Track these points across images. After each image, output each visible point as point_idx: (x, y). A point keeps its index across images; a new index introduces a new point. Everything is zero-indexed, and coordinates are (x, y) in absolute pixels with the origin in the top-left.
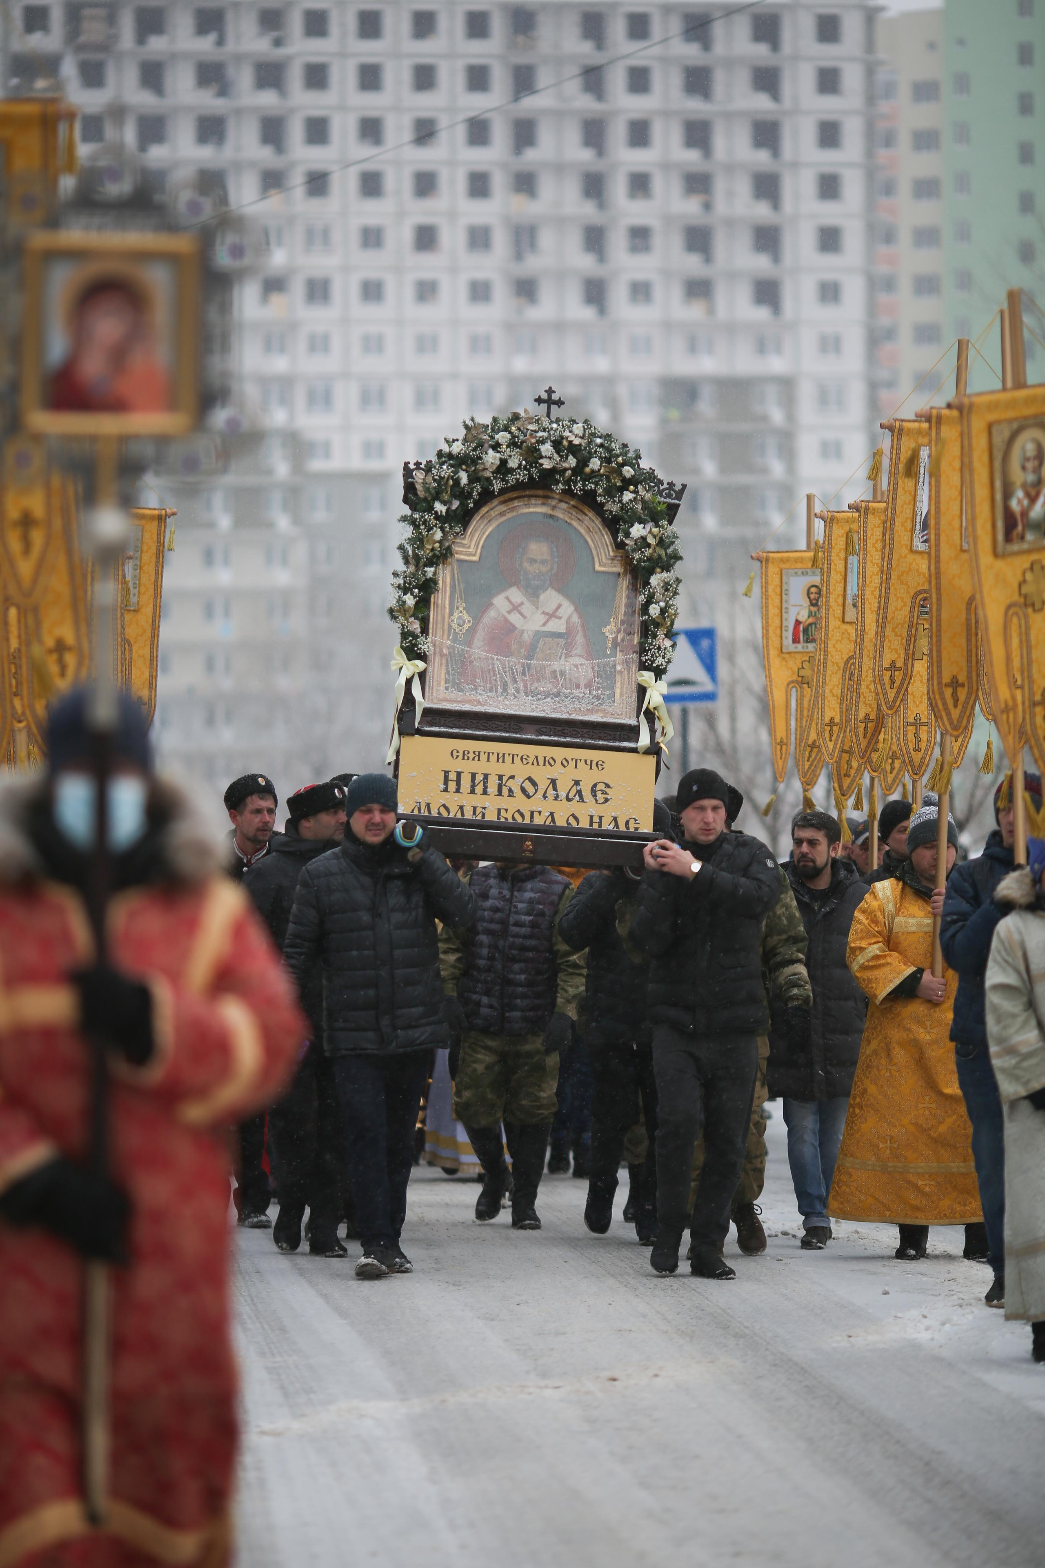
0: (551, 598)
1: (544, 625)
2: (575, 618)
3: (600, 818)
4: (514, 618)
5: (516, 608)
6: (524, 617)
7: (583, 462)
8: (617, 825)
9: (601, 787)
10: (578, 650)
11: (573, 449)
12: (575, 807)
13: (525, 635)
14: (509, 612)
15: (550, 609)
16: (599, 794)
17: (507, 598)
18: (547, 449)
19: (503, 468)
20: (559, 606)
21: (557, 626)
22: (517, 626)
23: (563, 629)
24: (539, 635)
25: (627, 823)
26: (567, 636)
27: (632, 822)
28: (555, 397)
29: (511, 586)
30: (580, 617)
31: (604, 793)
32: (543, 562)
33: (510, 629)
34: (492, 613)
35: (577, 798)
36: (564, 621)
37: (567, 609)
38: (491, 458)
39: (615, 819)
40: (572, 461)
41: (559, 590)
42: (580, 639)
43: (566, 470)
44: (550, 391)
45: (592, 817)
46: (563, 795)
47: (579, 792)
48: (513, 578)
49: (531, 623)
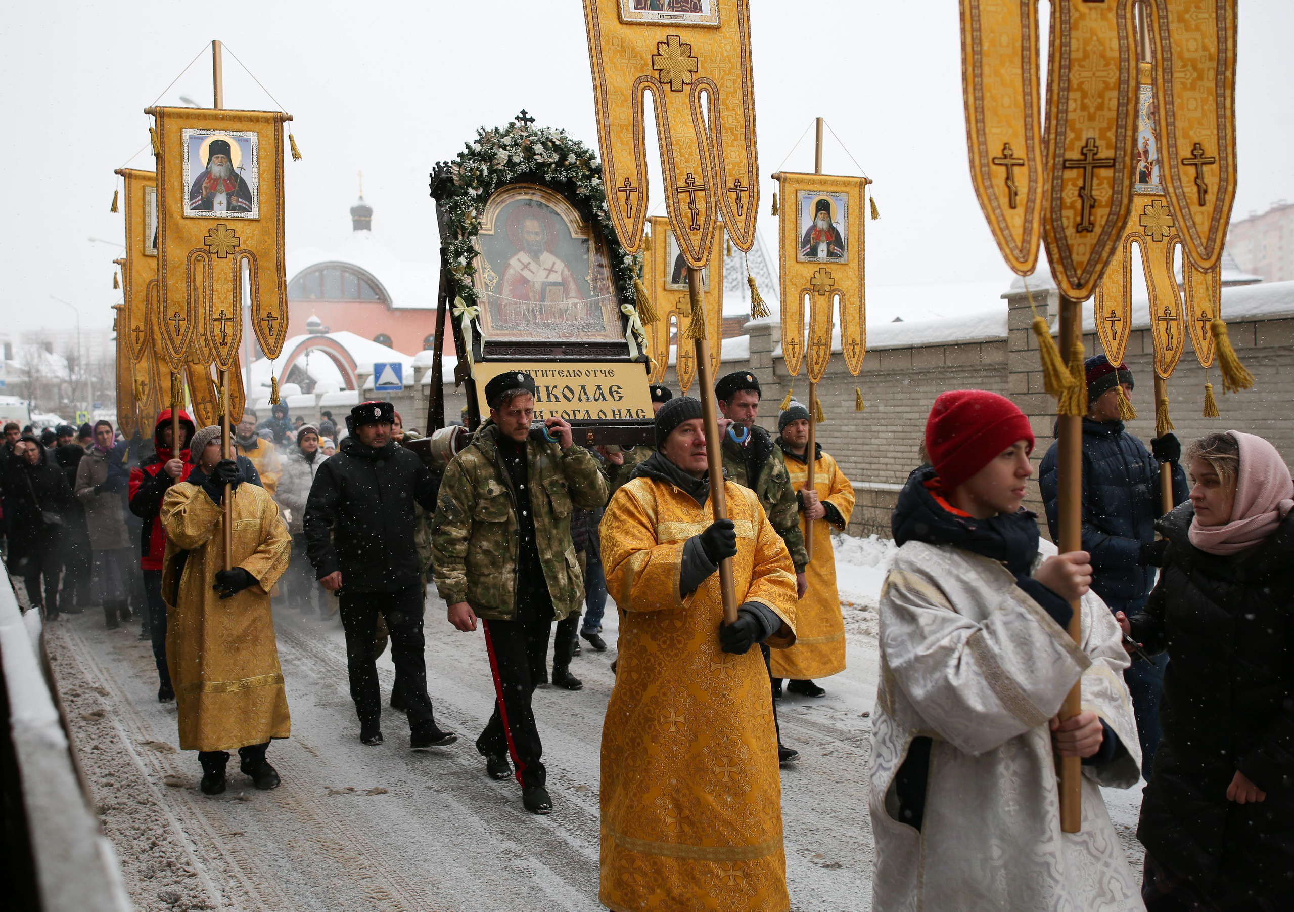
0: (547, 259)
1: (547, 277)
2: (566, 272)
3: (619, 411)
4: (526, 274)
5: (526, 266)
6: (533, 273)
7: (563, 158)
8: (631, 415)
9: (615, 388)
10: (573, 293)
11: (557, 148)
12: (601, 405)
13: (536, 285)
14: (522, 270)
15: (549, 266)
16: (614, 393)
17: (518, 260)
18: (538, 148)
19: (510, 164)
20: (554, 263)
21: (555, 278)
22: (529, 278)
23: (560, 280)
24: (545, 285)
25: (637, 413)
26: (563, 284)
27: (640, 412)
28: (528, 116)
29: (519, 251)
30: (569, 270)
31: (618, 393)
32: (537, 233)
33: (525, 281)
34: (511, 271)
35: (601, 398)
36: (559, 273)
37: (560, 266)
38: (503, 155)
39: (629, 411)
40: (556, 157)
41: (551, 252)
42: (572, 286)
43: (551, 164)
44: (524, 113)
45: (613, 411)
46: (592, 397)
47: (602, 394)
48: (519, 245)
49: (538, 276)
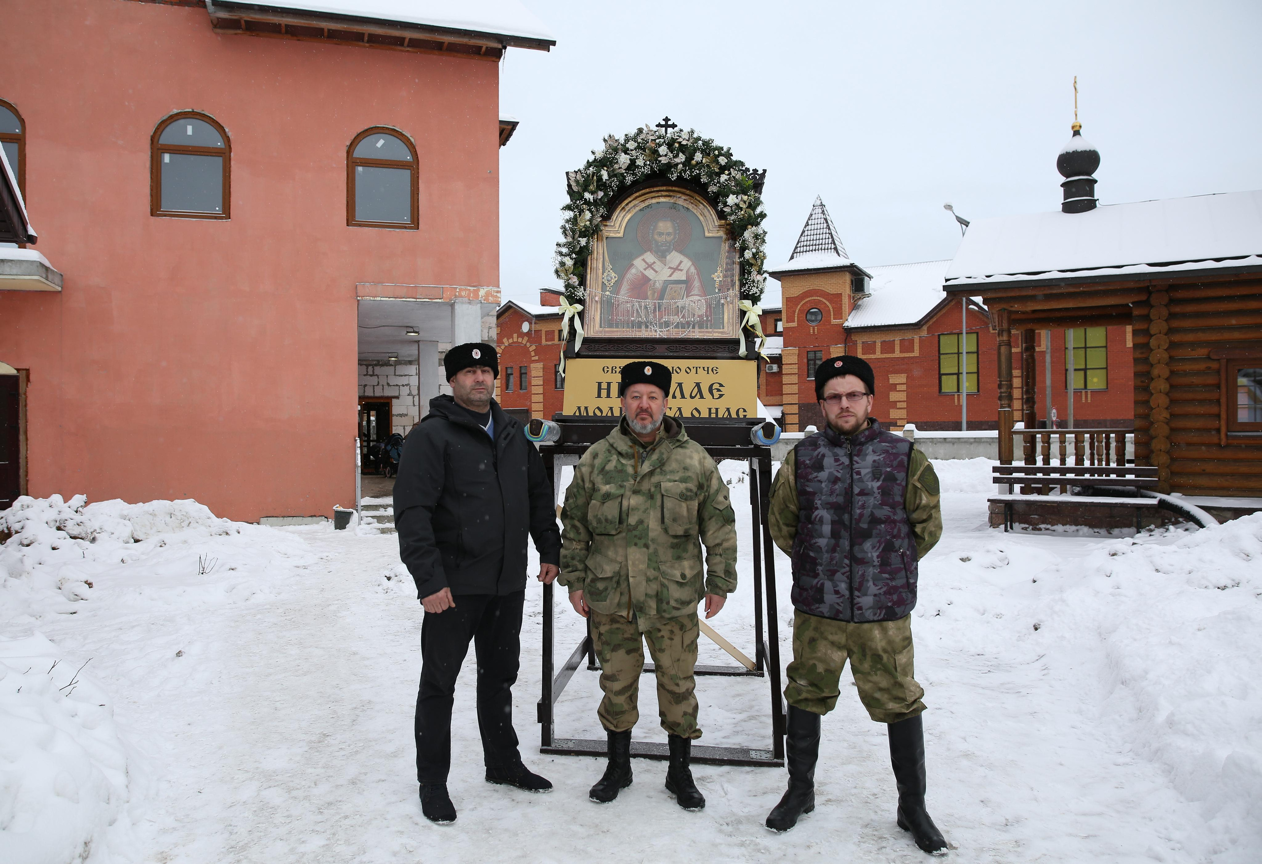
0: (675, 257)
1: (670, 276)
2: (693, 270)
3: (717, 409)
4: (649, 273)
5: (650, 266)
6: (656, 272)
7: (690, 158)
8: (729, 414)
9: (716, 386)
10: (696, 291)
11: (683, 148)
12: (697, 402)
13: (657, 285)
14: (645, 269)
15: (674, 265)
16: (715, 392)
17: (643, 260)
18: (663, 150)
19: (632, 165)
20: (681, 262)
21: (680, 276)
22: (651, 277)
23: (684, 278)
24: (667, 283)
25: (738, 411)
26: (687, 282)
27: (741, 411)
28: (670, 123)
29: (646, 252)
30: (696, 269)
31: (719, 390)
32: (668, 234)
33: (646, 280)
34: (633, 271)
35: (698, 396)
36: (685, 272)
37: (687, 264)
38: (624, 160)
39: (728, 409)
40: (682, 158)
41: (681, 252)
42: (697, 283)
43: (677, 164)
44: (667, 120)
45: (710, 409)
46: (687, 395)
47: (700, 391)
48: (646, 246)
49: (660, 274)
